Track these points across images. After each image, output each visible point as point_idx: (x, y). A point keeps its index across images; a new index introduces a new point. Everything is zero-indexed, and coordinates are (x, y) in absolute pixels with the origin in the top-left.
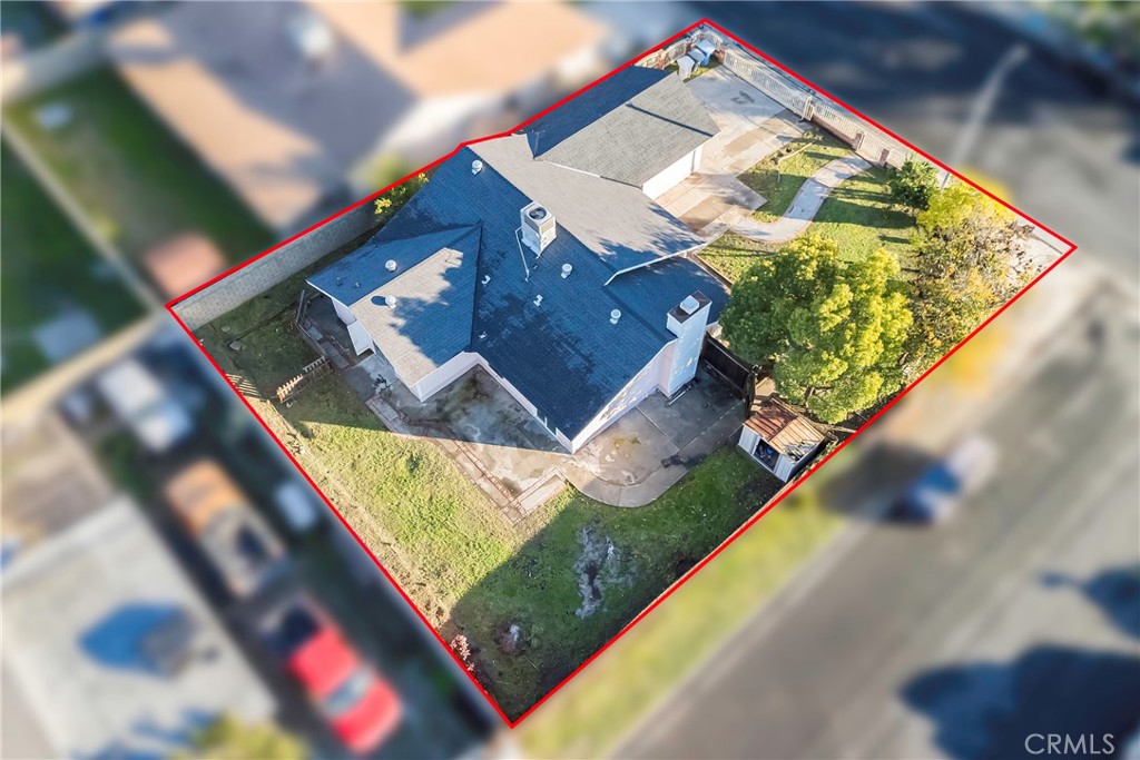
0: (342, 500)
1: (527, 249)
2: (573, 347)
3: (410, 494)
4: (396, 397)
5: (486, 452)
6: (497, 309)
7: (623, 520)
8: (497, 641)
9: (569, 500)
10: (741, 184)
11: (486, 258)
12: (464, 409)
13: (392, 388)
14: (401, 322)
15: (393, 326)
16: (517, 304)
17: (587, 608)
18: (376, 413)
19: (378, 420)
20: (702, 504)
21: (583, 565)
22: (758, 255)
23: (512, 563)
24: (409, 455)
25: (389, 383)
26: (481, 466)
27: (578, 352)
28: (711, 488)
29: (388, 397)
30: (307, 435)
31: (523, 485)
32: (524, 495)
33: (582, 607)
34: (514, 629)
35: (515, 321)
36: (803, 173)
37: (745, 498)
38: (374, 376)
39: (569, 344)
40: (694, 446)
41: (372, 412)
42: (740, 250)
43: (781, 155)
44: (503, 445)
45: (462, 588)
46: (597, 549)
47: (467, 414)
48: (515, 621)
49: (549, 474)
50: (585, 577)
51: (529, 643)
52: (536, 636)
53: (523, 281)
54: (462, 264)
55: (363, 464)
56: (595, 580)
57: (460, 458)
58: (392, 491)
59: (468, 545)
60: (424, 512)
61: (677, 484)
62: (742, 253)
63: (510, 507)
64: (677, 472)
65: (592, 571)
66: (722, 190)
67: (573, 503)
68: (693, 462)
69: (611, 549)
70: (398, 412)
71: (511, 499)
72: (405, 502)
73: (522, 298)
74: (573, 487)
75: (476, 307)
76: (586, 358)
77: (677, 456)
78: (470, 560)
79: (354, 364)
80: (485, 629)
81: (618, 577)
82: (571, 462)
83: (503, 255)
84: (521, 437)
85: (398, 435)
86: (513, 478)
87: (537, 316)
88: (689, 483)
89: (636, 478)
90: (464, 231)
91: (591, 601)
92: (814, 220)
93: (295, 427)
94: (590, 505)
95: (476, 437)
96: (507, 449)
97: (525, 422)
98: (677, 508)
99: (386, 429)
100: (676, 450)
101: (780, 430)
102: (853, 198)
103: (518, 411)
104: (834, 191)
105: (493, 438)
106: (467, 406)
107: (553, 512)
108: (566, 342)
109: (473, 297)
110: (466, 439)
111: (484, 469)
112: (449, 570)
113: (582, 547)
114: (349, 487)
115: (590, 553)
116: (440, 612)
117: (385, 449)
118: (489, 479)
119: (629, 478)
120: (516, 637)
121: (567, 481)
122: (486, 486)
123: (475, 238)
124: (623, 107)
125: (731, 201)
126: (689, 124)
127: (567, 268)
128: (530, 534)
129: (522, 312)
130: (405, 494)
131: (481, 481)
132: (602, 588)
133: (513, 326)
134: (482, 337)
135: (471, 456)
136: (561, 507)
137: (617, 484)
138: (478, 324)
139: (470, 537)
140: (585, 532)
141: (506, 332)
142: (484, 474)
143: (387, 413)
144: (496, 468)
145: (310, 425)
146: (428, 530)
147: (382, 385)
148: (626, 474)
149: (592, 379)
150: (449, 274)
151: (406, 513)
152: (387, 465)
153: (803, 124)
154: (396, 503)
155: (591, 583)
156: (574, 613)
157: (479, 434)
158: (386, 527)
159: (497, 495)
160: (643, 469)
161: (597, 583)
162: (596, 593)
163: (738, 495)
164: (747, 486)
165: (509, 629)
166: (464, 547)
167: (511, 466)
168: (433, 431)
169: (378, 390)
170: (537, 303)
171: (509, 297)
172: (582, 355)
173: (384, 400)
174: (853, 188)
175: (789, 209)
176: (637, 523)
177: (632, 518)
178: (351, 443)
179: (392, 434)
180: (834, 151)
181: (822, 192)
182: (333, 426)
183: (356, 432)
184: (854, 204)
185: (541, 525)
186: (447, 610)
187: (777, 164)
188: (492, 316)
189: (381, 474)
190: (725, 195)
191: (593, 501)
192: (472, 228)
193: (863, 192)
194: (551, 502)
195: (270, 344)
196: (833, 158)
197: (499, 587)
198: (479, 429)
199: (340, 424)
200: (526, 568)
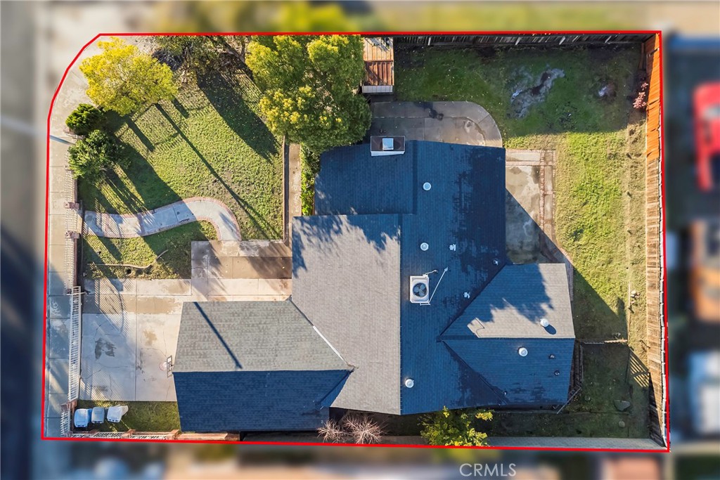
0: (634, 242)
2: (460, 199)
3: (594, 217)
5: (532, 208)
6: (476, 270)
7: (494, 105)
8: (615, 95)
9: (513, 140)
10: (193, 271)
11: (454, 311)
12: (521, 248)
14: (544, 306)
15: (551, 307)
16: (464, 258)
17: (557, 73)
20: (444, 77)
21: (538, 98)
22: (246, 203)
23: (573, 129)
24: (576, 243)
26: (542, 202)
27: (460, 192)
28: (431, 82)
30: (621, 304)
31: (529, 170)
32: (533, 164)
33: (558, 76)
34: (601, 94)
36: (142, 243)
37: (418, 62)
39: (461, 202)
40: (416, 114)
42: (252, 218)
43: (139, 272)
44: (519, 205)
45: (610, 136)
46: (523, 100)
47: (522, 243)
48: (598, 97)
50: (543, 90)
51: (600, 80)
52: (593, 81)
53: (449, 271)
54: (473, 318)
55: (604, 258)
56: (538, 85)
57: (549, 217)
58: (601, 227)
59: (587, 159)
60: (594, 199)
61: (446, 100)
62: (253, 215)
63: (547, 163)
64: (439, 107)
65: (536, 91)
66: (212, 277)
67: (512, 136)
68: (426, 105)
69: (515, 94)
71: (542, 167)
72: (600, 213)
73: (459, 260)
75: (485, 284)
76: (459, 183)
77: (430, 116)
78: (593, 149)
80: (615, 106)
81: (525, 77)
83: (445, 302)
85: (571, 262)
86: (531, 179)
87: (461, 240)
88: (440, 95)
89: (465, 123)
90: (453, 344)
91: (550, 75)
92: (180, 199)
93: (625, 315)
94: (503, 128)
95: (529, 223)
96: (518, 200)
98: (459, 87)
99: (575, 270)
100: (428, 120)
102: (132, 195)
104: (137, 211)
105: (521, 214)
106: (517, 249)
107: (528, 140)
108: (461, 205)
109: (482, 293)
110: (536, 226)
111: (542, 198)
112: (608, 153)
113: (530, 108)
114: (623, 249)
115: (528, 101)
116: (632, 132)
117: (586, 258)
118: (544, 190)
119: (468, 126)
120: (604, 89)
122: (549, 187)
123: (450, 332)
125: (216, 262)
127: (425, 247)
128: (550, 138)
129: (466, 252)
130: (596, 219)
131: (550, 192)
132: (540, 77)
133: (477, 249)
134: (497, 262)
135: (542, 213)
136: (520, 139)
137: (478, 128)
138: (494, 272)
139: (583, 162)
140: (520, 115)
141: (483, 250)
142: (544, 195)
144: (534, 193)
145: (615, 310)
146: (601, 186)
148: (468, 130)
150: (487, 318)
151: (605, 207)
152: (592, 246)
153: (88, 289)
154: (605, 217)
155: (542, 86)
156: (565, 77)
157: (526, 223)
158: (621, 207)
159: (548, 176)
160: (456, 124)
161: (538, 83)
162: (545, 78)
163: (422, 66)
165: (604, 96)
166: (590, 160)
167: (526, 187)
168: (550, 248)
170: (454, 247)
171: (465, 270)
174: (122, 203)
175: (186, 222)
176: (489, 97)
177: (488, 101)
178: (601, 278)
179: (574, 265)
180: (96, 246)
181: (149, 217)
182: (603, 298)
183: (593, 283)
184: (138, 190)
185: (540, 138)
186: (627, 131)
187: (151, 267)
188: (482, 269)
189: (600, 243)
190: (214, 270)
191: (501, 129)
192: (447, 342)
193: (120, 196)
194: (523, 147)
195: (598, 393)
196: (106, 241)
197: (590, 121)
198: (524, 227)
199: (598, 297)
200: (568, 120)
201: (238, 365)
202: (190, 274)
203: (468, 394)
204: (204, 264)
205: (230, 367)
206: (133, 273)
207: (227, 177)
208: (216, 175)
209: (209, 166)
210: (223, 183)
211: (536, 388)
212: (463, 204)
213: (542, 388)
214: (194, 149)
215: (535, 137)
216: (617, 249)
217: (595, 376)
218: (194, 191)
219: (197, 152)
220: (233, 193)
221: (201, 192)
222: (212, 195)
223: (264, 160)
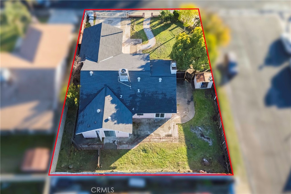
1: (124, 82)
2: (157, 94)
3: (152, 157)
4: (122, 141)
5: (155, 134)
6: (130, 101)
7: (195, 121)
8: (205, 165)
9: (182, 127)
10: (133, 39)
11: (116, 92)
12: (139, 130)
13: (118, 141)
15: (115, 124)
16: (134, 96)
17: (210, 143)
18: (122, 149)
19: (125, 150)
20: (203, 105)
21: (200, 136)
22: (154, 51)
23: (188, 149)
24: (141, 150)
25: (117, 140)
26: (157, 137)
27: (159, 94)
28: (201, 101)
29: (120, 143)
30: (115, 168)
31: (170, 133)
32: (173, 134)
33: (209, 143)
34: (204, 160)
35: (138, 100)
36: (141, 29)
37: (208, 97)
38: (111, 142)
39: (155, 94)
40: (188, 96)
41: (121, 150)
42: (149, 52)
43: (133, 28)
44: (156, 129)
45: (186, 163)
46: (198, 131)
47: (141, 130)
48: (203, 158)
49: (172, 126)
50: (203, 138)
51: (210, 159)
52: (209, 157)
53: (130, 90)
54: (112, 98)
55: (135, 161)
56: (205, 136)
57: (152, 140)
58: (148, 160)
59: (176, 154)
60: (159, 157)
61: (195, 106)
62: (150, 53)
63: (173, 139)
64: (192, 103)
65: (202, 135)
66: (131, 43)
67: (183, 127)
68: (192, 99)
69: (200, 128)
70: (127, 144)
71: (172, 138)
72: (154, 160)
73: (134, 94)
74: (179, 124)
75: (125, 104)
76: (162, 94)
77: (188, 101)
78: (181, 157)
79: (103, 144)
80: (200, 165)
81: (208, 132)
82: (172, 120)
83: (119, 88)
84: (157, 124)
85: (133, 148)
86: (167, 133)
87: (142, 94)
88: (196, 103)
89: (187, 111)
90: (104, 90)
91: (209, 140)
92: (155, 36)
93: (109, 170)
94: (186, 124)
95: (149, 133)
96: (158, 129)
97: (154, 121)
98: (200, 110)
99: (129, 150)
100: (187, 100)
101: (204, 78)
102: (155, 27)
103: (150, 120)
104: (151, 28)
105: (153, 130)
106: (139, 129)
107: (182, 133)
108: (154, 94)
109: (122, 103)
110: (148, 135)
111: (159, 137)
112: (180, 163)
113: (195, 133)
114: (138, 169)
115: (198, 133)
116: (189, 172)
117: (135, 154)
118: (163, 138)
119: (186, 112)
120: (207, 161)
121: (177, 124)
122: (164, 140)
123: (108, 89)
124: (101, 38)
125: (135, 44)
126: (116, 32)
127: (139, 78)
128: (184, 140)
129: (137, 96)
130: (151, 158)
131: (162, 140)
132: (208, 137)
133: (138, 101)
134: (133, 109)
135: (153, 138)
136: (182, 130)
137: (185, 116)
138: (130, 108)
139: (175, 152)
140: (192, 130)
141: (138, 104)
142: (160, 139)
143: (125, 147)
144: (161, 135)
145: (112, 165)
146: (165, 160)
147: (116, 142)
148: (184, 112)
149: (168, 97)
150: (112, 102)
151: (156, 161)
152: (140, 156)
153: (128, 19)
154: (152, 162)
155: (205, 138)
156: (210, 146)
157: (149, 132)
159: (168, 140)
160: (186, 108)
161: (206, 136)
162: (208, 138)
163: (206, 98)
164: (206, 94)
165: (204, 161)
166: (176, 155)
167: (163, 132)
168: (139, 141)
169: (116, 144)
170: (139, 92)
171: (131, 96)
172: (161, 94)
173: (120, 145)
174: (153, 25)
175: (148, 38)
176: (198, 119)
178: (126, 160)
179: (132, 149)
180: (141, 20)
181: (149, 30)
182: (117, 161)
183: (124, 157)
184: (157, 28)
185: (183, 137)
186: (189, 170)
187: (134, 30)
188: (131, 103)
189: (141, 159)
190: (133, 44)
191: (186, 123)
192: (105, 88)
193: (155, 25)
194: (179, 131)
195: (77, 159)
196: (142, 22)
197: (192, 155)
198: (147, 131)
199: (118, 159)
200: (192, 147)
201: (102, 36)
202: (132, 38)
203: (85, 97)
204: (135, 42)
207: (162, 46)
208: (163, 44)
209: (165, 43)
210: (161, 46)
211: (84, 121)
212: (155, 95)
213: (83, 123)
214: (171, 40)
215: (183, 135)
216: (139, 166)
217: (85, 158)
218: (158, 39)
219: (170, 40)
220: (157, 48)
221: (157, 41)
222: (157, 43)
223: (168, 55)
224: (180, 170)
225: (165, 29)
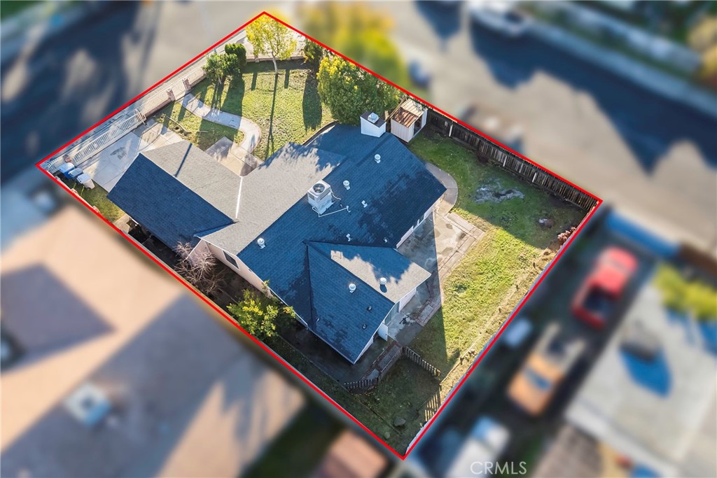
0: (498, 318)
1: (328, 210)
2: (393, 186)
3: (481, 285)
4: (415, 309)
5: (442, 253)
6: (368, 231)
7: (465, 186)
8: (550, 227)
9: (461, 210)
10: (209, 149)
11: (332, 238)
13: (408, 314)
14: (393, 278)
15: (397, 282)
16: (366, 218)
17: (518, 194)
18: (429, 318)
19: (434, 315)
20: (445, 156)
21: (497, 199)
22: (272, 139)
23: (506, 228)
24: (455, 292)
25: (405, 316)
26: (452, 254)
27: (397, 183)
28: (436, 153)
29: (416, 314)
30: (457, 353)
31: (458, 232)
32: (464, 230)
33: (519, 196)
34: (541, 221)
35: (377, 219)
36: (199, 121)
37: (436, 140)
38: (402, 326)
41: (430, 321)
42: (268, 147)
43: (182, 132)
44: (435, 245)
45: (528, 247)
46: (485, 195)
48: (538, 222)
49: (448, 221)
50: (502, 197)
51: (546, 214)
52: (541, 212)
53: (350, 214)
54: (340, 251)
55: (469, 315)
56: (502, 194)
57: (449, 264)
58: (481, 295)
59: (503, 250)
60: (490, 275)
61: (437, 166)
62: (270, 146)
63: (473, 235)
65: (498, 195)
66: (215, 158)
67: (462, 208)
69: (483, 189)
70: (425, 305)
71: (468, 235)
72: (488, 286)
73: (362, 215)
74: (452, 210)
75: (366, 244)
76: (400, 178)
78: (512, 247)
79: (394, 342)
80: (546, 233)
81: (498, 185)
82: (437, 211)
83: (331, 227)
84: (427, 237)
85: (442, 302)
86: (455, 236)
87: (374, 206)
88: (435, 162)
90: (312, 252)
91: (514, 193)
93: (454, 363)
94: (460, 200)
95: (433, 260)
96: (436, 243)
97: (416, 237)
98: (450, 165)
99: (441, 308)
101: (410, 113)
102: (220, 101)
103: (410, 241)
104: (214, 108)
105: (432, 251)
107: (470, 215)
108: (390, 189)
109: (359, 247)
110: (436, 264)
111: (453, 252)
112: (521, 255)
113: (486, 201)
114: (487, 319)
115: (489, 197)
116: (547, 254)
117: (455, 306)
118: (459, 248)
120: (545, 220)
121: (449, 212)
122: (464, 249)
123: (318, 245)
124: (179, 179)
125: (225, 153)
126: (185, 152)
127: (346, 183)
128: (486, 224)
129: (371, 215)
130: (481, 287)
131: (461, 252)
132: (506, 190)
133: (380, 221)
134: (386, 241)
135: (446, 260)
136: (466, 212)
138: (378, 243)
139: (499, 249)
140: (477, 201)
141: (383, 225)
142: (457, 251)
143: (428, 312)
144: (451, 246)
145: (450, 354)
146: (501, 271)
147: (408, 320)
150: (349, 257)
151: (494, 285)
152: (465, 302)
154: (489, 291)
155: (504, 195)
156: (523, 199)
157: (431, 259)
158: (506, 293)
159: (468, 243)
161: (503, 192)
162: (509, 192)
163: (436, 143)
164: (430, 139)
165: (542, 224)
166: (505, 251)
167: (448, 239)
168: (435, 283)
169: (412, 321)
170: (366, 205)
171: (361, 224)
172: (398, 181)
173: (419, 315)
174: (211, 100)
175: (232, 127)
176: (465, 180)
177: (463, 182)
178: (456, 326)
179: (443, 304)
180: (177, 109)
181: (216, 113)
182: (446, 340)
183: (446, 325)
184: (225, 100)
185: (480, 220)
186: (544, 251)
187: (191, 133)
188: (373, 234)
189: (472, 304)
190: (220, 157)
191: (458, 200)
192: (309, 247)
193: (214, 97)
194: (465, 217)
195: (389, 403)
196: (183, 109)
197: (521, 231)
198: (427, 260)
199: (444, 337)
200: (508, 221)
201: (176, 175)
202: (206, 149)
204: (218, 150)
205: (172, 174)
206: (179, 130)
207: (276, 122)
208: (271, 118)
209: (273, 112)
210: (271, 123)
211: (342, 330)
212: (392, 190)
213: (346, 333)
214: (274, 101)
215: (477, 217)
216: (482, 316)
217: (397, 389)
218: (252, 117)
219: (274, 104)
220: (271, 130)
221: (255, 118)
222: (260, 124)
223: (304, 127)
224: (534, 264)
225: (240, 91)
